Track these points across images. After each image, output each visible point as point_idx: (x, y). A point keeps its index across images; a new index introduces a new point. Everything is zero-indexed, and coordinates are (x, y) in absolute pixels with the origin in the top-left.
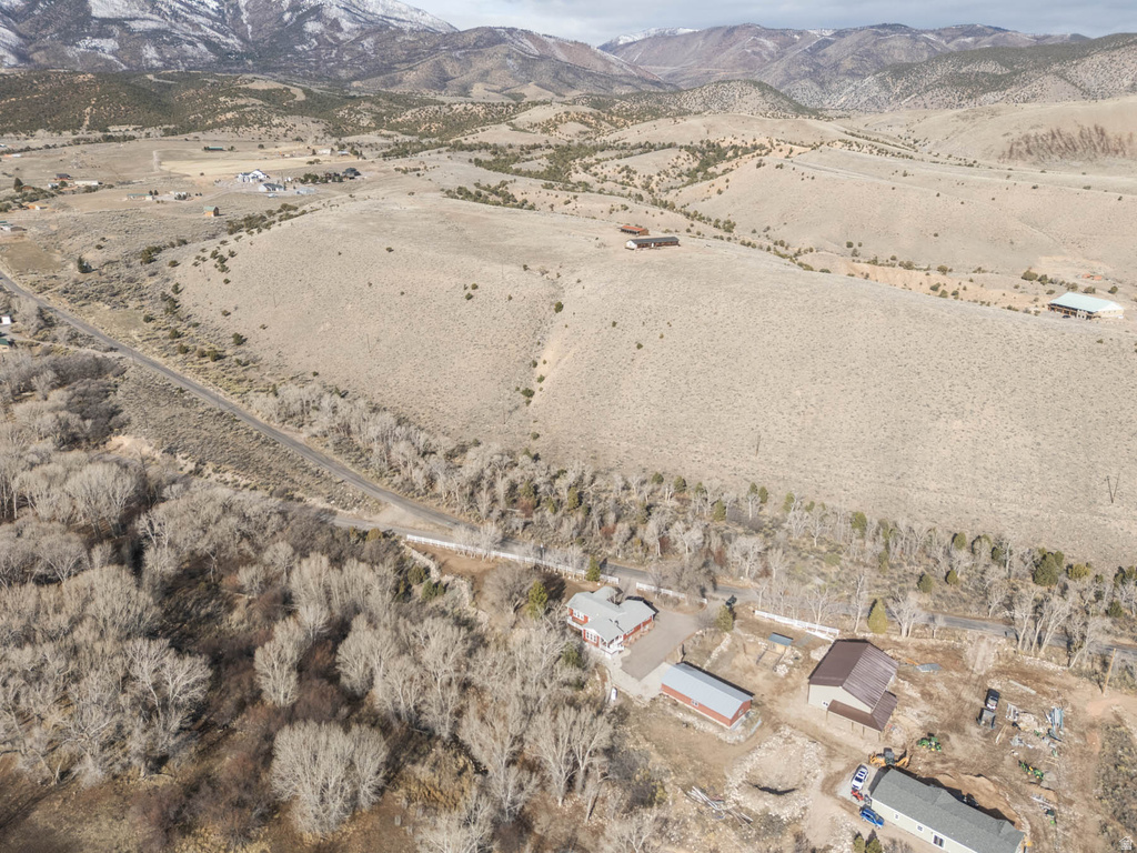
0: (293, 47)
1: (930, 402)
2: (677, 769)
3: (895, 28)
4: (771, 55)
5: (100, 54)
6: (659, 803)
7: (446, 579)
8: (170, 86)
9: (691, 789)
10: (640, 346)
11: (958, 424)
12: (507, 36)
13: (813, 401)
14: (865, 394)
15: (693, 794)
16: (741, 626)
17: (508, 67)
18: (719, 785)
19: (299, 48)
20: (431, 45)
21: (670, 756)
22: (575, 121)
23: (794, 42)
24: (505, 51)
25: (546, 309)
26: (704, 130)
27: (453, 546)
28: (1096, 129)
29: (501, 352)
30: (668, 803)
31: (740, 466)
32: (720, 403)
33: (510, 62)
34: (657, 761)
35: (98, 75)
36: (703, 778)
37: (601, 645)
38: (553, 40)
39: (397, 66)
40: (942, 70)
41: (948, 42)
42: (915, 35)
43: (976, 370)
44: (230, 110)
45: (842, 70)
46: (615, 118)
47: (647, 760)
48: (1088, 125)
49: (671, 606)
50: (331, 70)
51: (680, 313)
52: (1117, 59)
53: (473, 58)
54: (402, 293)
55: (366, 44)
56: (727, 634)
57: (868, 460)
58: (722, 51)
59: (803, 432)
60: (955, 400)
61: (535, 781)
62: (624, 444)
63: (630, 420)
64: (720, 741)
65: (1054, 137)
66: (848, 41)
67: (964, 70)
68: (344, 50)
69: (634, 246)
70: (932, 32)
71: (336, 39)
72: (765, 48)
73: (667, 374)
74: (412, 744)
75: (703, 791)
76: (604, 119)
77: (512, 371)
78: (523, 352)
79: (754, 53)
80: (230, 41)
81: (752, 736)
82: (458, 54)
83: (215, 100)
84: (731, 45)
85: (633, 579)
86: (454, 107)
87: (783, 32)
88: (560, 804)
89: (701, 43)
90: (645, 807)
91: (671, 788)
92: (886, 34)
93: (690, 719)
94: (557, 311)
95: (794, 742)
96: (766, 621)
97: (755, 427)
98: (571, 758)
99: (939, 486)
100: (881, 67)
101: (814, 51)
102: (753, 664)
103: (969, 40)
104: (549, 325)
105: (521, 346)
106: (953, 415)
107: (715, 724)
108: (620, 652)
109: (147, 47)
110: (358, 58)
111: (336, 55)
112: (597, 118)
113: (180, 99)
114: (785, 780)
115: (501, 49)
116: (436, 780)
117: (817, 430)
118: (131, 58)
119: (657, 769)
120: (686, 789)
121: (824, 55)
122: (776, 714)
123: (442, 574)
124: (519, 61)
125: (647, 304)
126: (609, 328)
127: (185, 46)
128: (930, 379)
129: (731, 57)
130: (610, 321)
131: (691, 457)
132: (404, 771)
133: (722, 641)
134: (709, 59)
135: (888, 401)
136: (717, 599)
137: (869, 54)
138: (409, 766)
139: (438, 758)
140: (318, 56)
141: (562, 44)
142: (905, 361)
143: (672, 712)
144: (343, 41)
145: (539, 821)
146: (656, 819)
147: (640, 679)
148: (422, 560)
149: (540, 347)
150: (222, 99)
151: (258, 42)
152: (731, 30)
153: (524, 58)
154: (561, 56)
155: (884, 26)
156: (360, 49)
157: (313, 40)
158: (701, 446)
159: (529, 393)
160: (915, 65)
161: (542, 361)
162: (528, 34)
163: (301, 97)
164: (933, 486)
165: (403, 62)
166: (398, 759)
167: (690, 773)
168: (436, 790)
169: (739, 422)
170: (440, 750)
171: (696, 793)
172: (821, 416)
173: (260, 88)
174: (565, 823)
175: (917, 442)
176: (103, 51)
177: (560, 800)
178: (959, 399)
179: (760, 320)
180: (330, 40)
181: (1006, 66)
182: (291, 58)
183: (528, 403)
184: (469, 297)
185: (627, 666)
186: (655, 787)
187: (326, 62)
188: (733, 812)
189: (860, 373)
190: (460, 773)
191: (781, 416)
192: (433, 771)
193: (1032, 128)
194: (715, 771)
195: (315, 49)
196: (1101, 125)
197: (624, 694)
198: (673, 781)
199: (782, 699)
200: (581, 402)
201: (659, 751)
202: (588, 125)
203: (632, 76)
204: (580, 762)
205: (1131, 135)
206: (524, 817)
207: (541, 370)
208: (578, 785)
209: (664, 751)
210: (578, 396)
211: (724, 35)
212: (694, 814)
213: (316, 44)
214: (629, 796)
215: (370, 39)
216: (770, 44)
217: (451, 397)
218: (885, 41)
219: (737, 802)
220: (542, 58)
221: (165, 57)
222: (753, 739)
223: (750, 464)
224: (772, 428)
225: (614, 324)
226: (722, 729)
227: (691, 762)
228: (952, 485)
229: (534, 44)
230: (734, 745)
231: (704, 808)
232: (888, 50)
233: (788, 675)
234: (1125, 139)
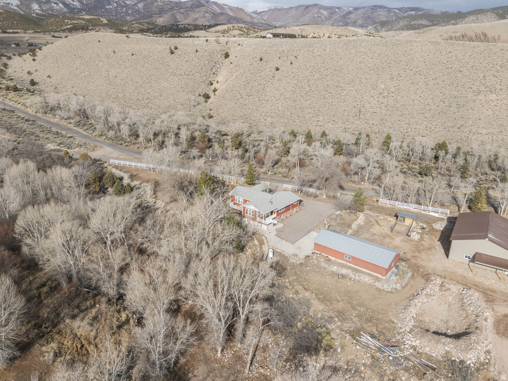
0: (105, 6)
1: (472, 86)
2: (342, 315)
3: (381, 7)
4: (325, 18)
5: (10, 6)
6: (326, 350)
7: (135, 183)
8: (43, 19)
9: (360, 335)
10: (277, 69)
11: (493, 96)
12: (206, 4)
13: (393, 90)
14: (427, 85)
15: (363, 339)
16: (370, 209)
17: (206, 17)
18: (389, 330)
19: (108, 7)
20: (170, 7)
21: (332, 304)
22: (237, 30)
23: (336, 12)
24: (205, 10)
25: (219, 57)
26: (300, 31)
27: (144, 166)
28: (483, 34)
29: (190, 77)
30: (335, 350)
31: (348, 126)
32: (331, 94)
33: (207, 15)
34: (318, 309)
35: (6, 11)
36: (370, 324)
37: (258, 219)
38: (227, 7)
39: (154, 16)
40: (402, 23)
41: (404, 13)
42: (389, 10)
43: (499, 68)
44: (69, 25)
45: (357, 24)
46: (256, 30)
47: (309, 308)
48: (479, 32)
49: (312, 198)
50: (123, 17)
51: (302, 51)
52: (480, 18)
53: (189, 13)
54: (133, 55)
55: (139, 6)
56: (361, 214)
57: (435, 119)
58: (304, 16)
59: (388, 107)
60: (489, 84)
61: (190, 329)
62: (269, 119)
63: (273, 107)
64: (378, 289)
65: (463, 37)
66: (359, 12)
67: (412, 23)
68: (129, 8)
69: (271, 36)
70: (397, 9)
71: (125, 3)
72: (323, 14)
73: (296, 82)
74: (77, 301)
75: (373, 336)
76: (251, 30)
77: (197, 87)
78: (204, 78)
79: (318, 17)
80: (75, 3)
81: (406, 285)
82: (182, 10)
83: (63, 21)
84: (308, 13)
85: (280, 185)
86: (179, 26)
87: (331, 8)
88: (219, 354)
89: (294, 12)
90: (310, 355)
91: (336, 334)
92: (377, 9)
93: (344, 271)
94: (226, 58)
95: (449, 289)
96: (390, 206)
97: (356, 105)
98: (230, 304)
99: (488, 131)
100: (374, 22)
101: (345, 16)
102: (389, 232)
103: (413, 13)
104: (221, 65)
105: (203, 74)
106: (488, 92)
107: (370, 275)
108: (274, 225)
109: (34, 4)
110: (136, 12)
111: (125, 10)
112: (248, 29)
113: (47, 23)
114: (452, 324)
115: (203, 9)
116: (93, 334)
117: (398, 105)
118: (26, 9)
119: (319, 316)
120: (355, 334)
121: (349, 18)
122: (423, 267)
123: (132, 181)
124: (212, 15)
125: (281, 49)
126: (259, 62)
127: (53, 5)
128: (469, 73)
129: (308, 18)
130: (258, 58)
131: (315, 124)
132: (62, 326)
133: (358, 218)
134: (298, 19)
135: (443, 87)
136: (347, 195)
137: (369, 17)
138: (68, 321)
139: (100, 312)
140: (117, 11)
141: (231, 9)
142: (450, 66)
143: (326, 266)
144: (129, 5)
145: (196, 372)
146: (324, 367)
147: (293, 243)
148: (118, 173)
149: (215, 75)
150: (66, 21)
151: (88, 4)
152: (308, 7)
153: (213, 13)
154: (231, 14)
155: (376, 6)
156: (137, 8)
157: (115, 4)
158: (321, 118)
159: (207, 97)
160: (390, 21)
161: (216, 82)
162: (216, 3)
163: (105, 21)
164: (484, 131)
165: (157, 14)
166: (58, 315)
167: (355, 319)
168: (90, 343)
169: (345, 103)
170: (104, 306)
171: (366, 338)
172: (399, 98)
173: (86, 18)
174: (224, 374)
175: (468, 108)
176: (12, 5)
177: (220, 350)
178: (491, 84)
179: (353, 51)
180: (123, 4)
181: (431, 22)
182: (104, 11)
183: (206, 102)
184: (172, 53)
185: (280, 234)
186: (319, 334)
187: (120, 13)
188: (413, 358)
189: (422, 73)
190: (119, 327)
191: (372, 99)
192: (92, 325)
193: (453, 33)
194: (380, 316)
195: (116, 7)
196: (485, 32)
197: (281, 253)
198: (338, 326)
199: (423, 256)
200: (241, 99)
201: (319, 299)
202: (244, 32)
203: (263, 23)
204: (241, 310)
205: (499, 36)
206: (180, 369)
207: (215, 85)
208: (239, 334)
209: (325, 299)
210: (239, 97)
211: (305, 9)
212: (369, 361)
213: (116, 5)
214: (291, 343)
215: (142, 4)
216: (325, 13)
217: (157, 100)
218: (376, 12)
219: (414, 348)
220: (222, 14)
221: (43, 9)
222: (409, 286)
223: (355, 125)
224: (368, 106)
225: (261, 59)
226: (378, 279)
227: (354, 308)
228: (498, 130)
229: (218, 8)
230: (391, 292)
231: (378, 354)
232: (378, 16)
233: (421, 239)
234: (496, 37)
